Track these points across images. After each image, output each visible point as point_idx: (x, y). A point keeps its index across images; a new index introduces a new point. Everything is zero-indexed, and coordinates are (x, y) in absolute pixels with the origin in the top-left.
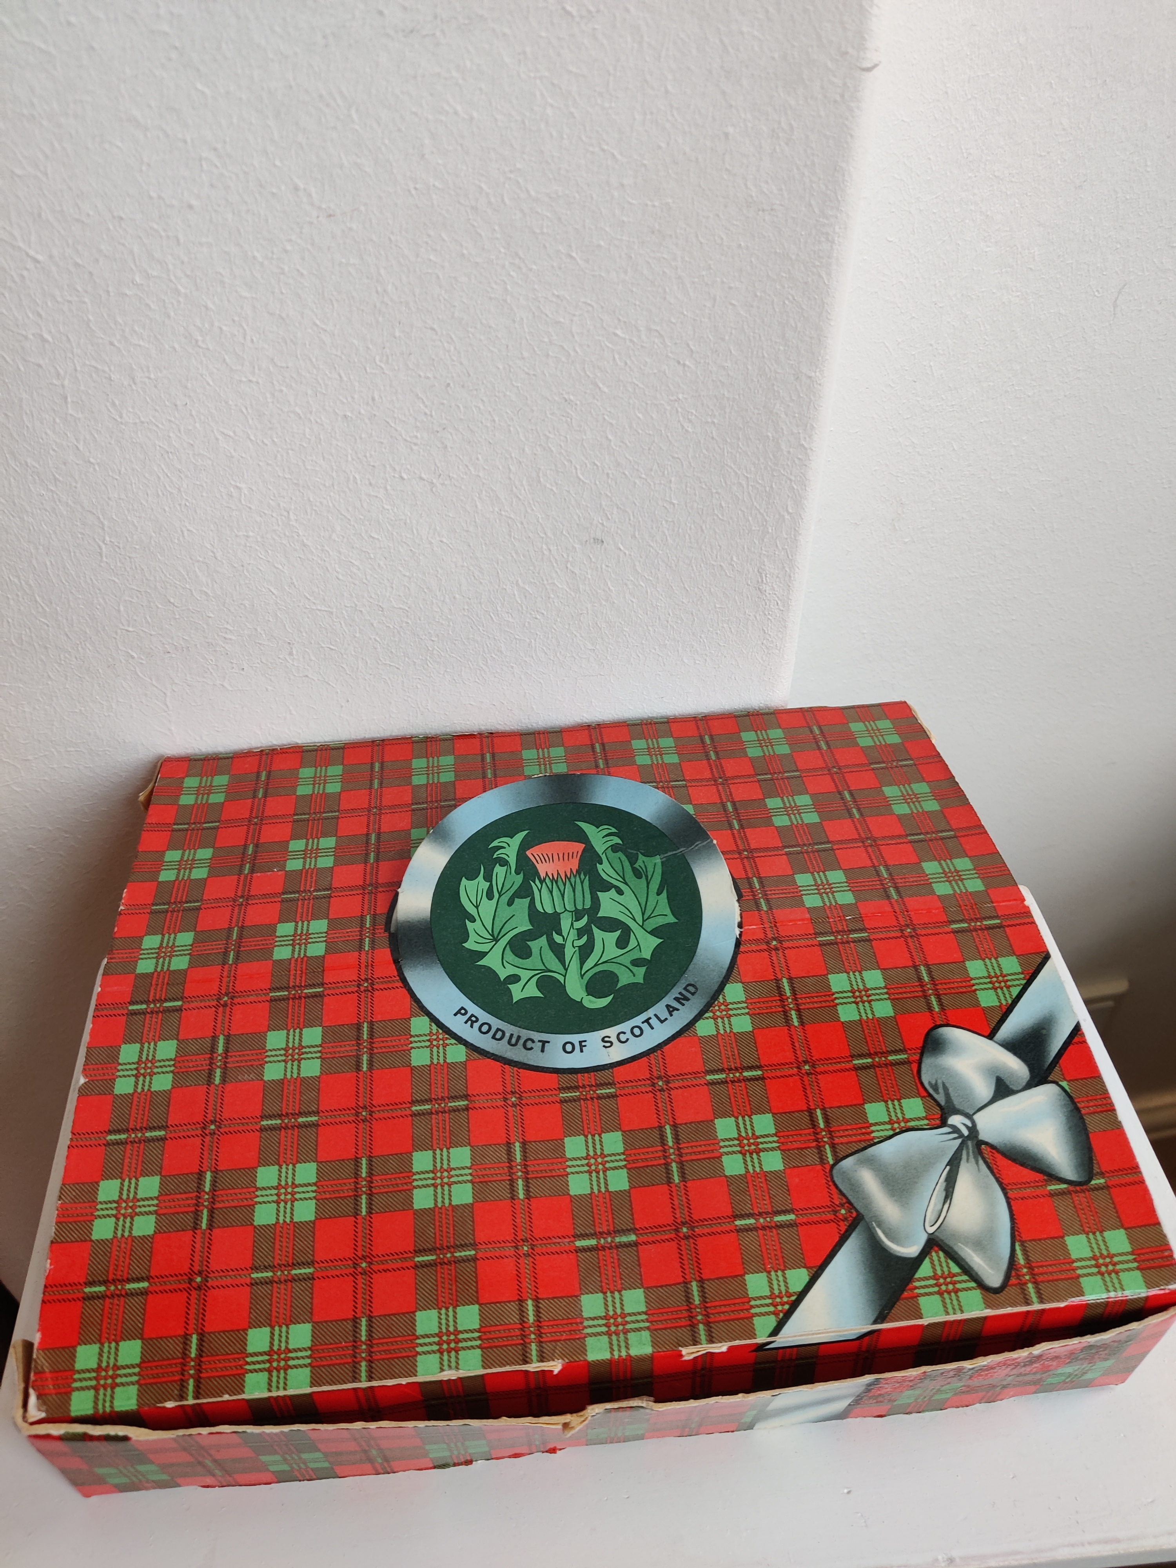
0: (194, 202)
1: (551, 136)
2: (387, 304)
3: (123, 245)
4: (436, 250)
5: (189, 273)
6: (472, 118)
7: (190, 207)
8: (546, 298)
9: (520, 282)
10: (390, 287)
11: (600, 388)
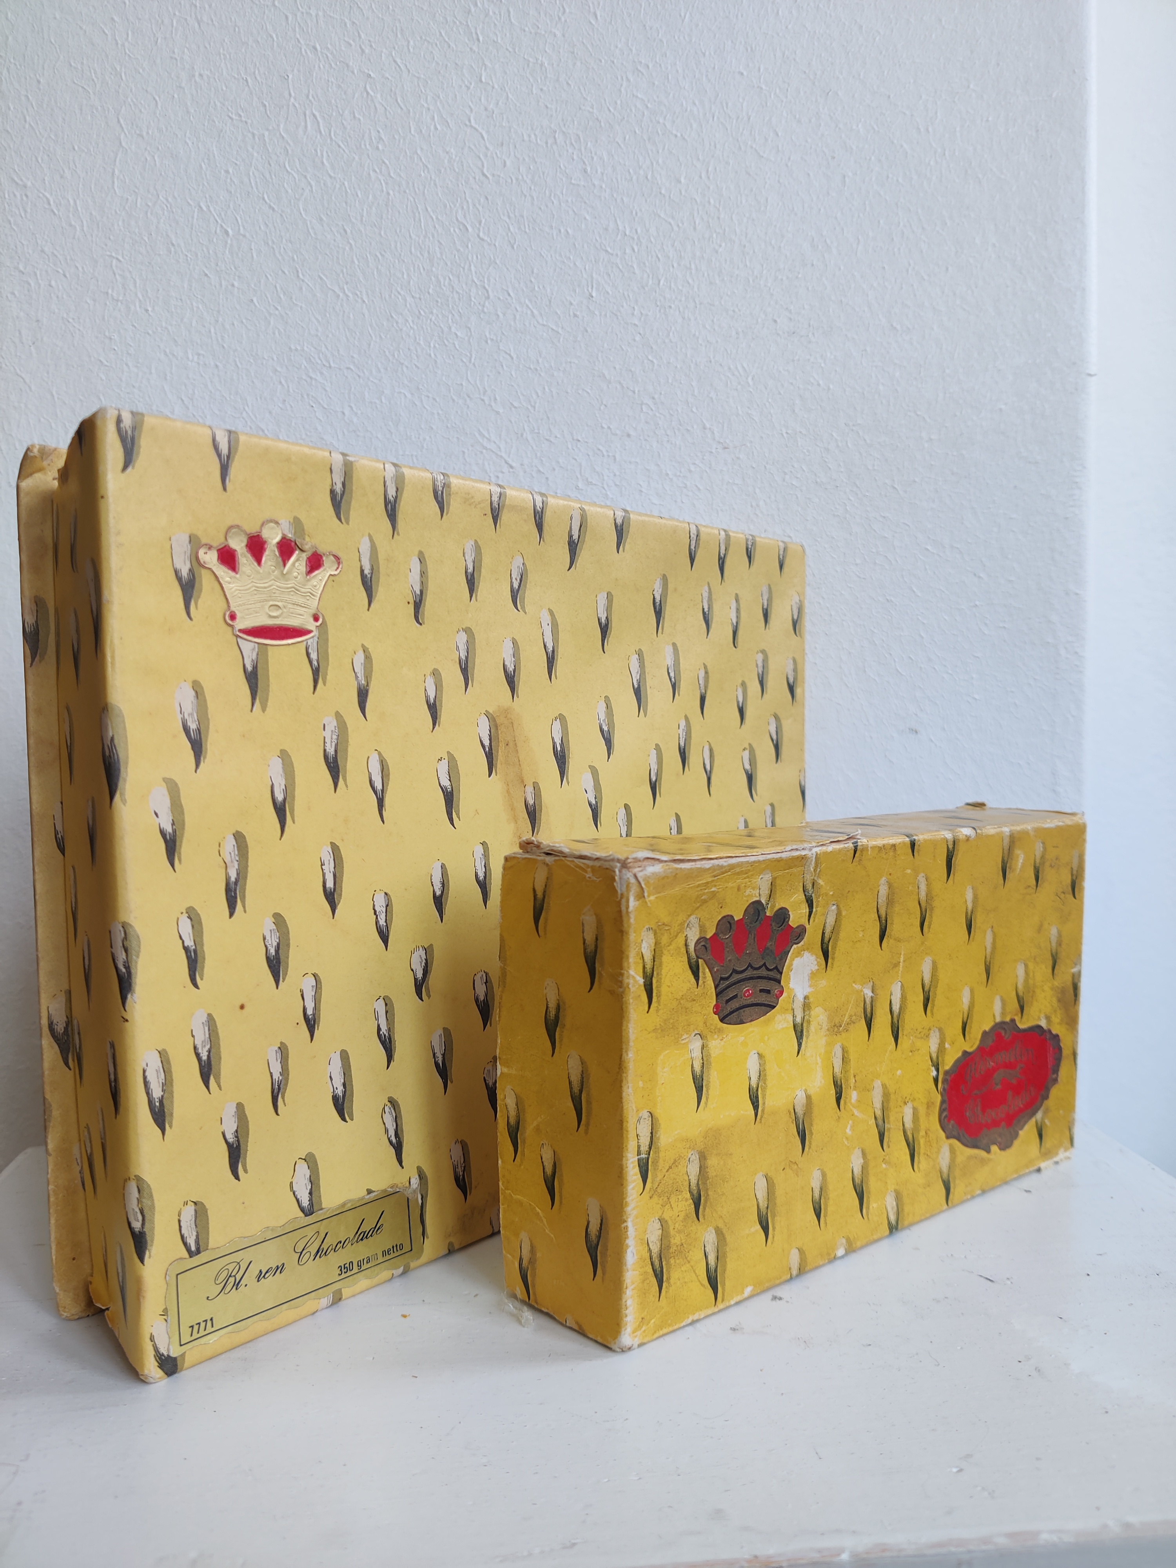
0: (632, 433)
1: (882, 403)
2: (757, 515)
3: (576, 460)
4: (797, 478)
5: (618, 483)
6: (829, 389)
7: (629, 436)
8: (876, 518)
9: (856, 504)
10: (761, 503)
11: (914, 592)
